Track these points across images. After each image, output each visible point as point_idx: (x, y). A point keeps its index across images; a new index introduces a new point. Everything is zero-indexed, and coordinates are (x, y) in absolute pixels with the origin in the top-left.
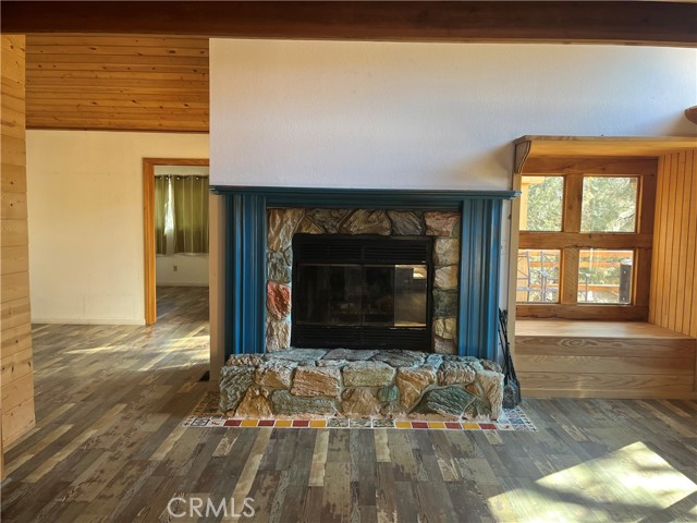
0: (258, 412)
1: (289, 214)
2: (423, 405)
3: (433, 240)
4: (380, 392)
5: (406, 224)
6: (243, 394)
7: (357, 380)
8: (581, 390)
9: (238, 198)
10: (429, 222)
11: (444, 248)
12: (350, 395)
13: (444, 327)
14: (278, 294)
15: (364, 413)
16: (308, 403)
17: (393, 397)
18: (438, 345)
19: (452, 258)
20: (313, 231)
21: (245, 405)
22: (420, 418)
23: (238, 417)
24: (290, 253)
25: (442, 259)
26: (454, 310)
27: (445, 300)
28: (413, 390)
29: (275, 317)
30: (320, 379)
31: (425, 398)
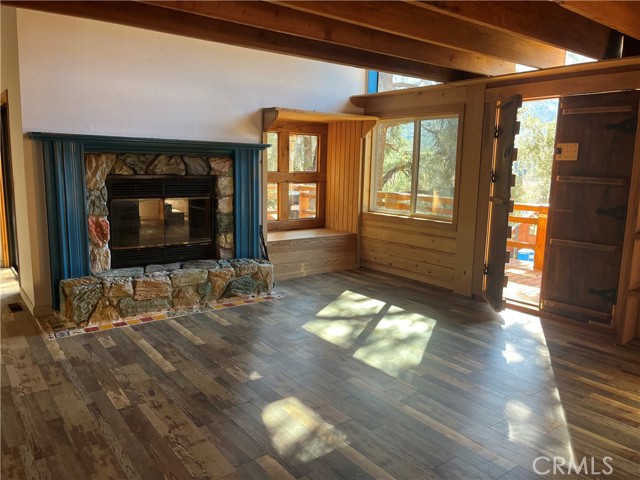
0: (108, 318)
1: (103, 158)
2: (228, 292)
3: (214, 179)
4: (198, 288)
5: (197, 167)
6: (95, 307)
7: (182, 282)
8: (304, 271)
9: (58, 145)
10: (213, 165)
11: (224, 184)
12: (178, 293)
13: (225, 240)
14: (98, 225)
15: (189, 305)
16: (148, 304)
17: (208, 290)
18: (222, 253)
19: (229, 191)
20: (126, 172)
21: (97, 314)
22: (226, 301)
23: (91, 325)
24: (105, 191)
25: (222, 192)
26: (233, 227)
27: (225, 222)
28: (221, 283)
30: (156, 285)
31: (229, 287)
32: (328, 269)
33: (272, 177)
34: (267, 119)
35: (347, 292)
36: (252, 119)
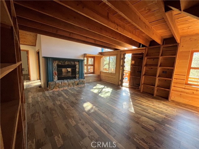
0: (57, 89)
1: (56, 61)
2: (78, 84)
3: (76, 65)
4: (73, 84)
5: (73, 63)
6: (54, 87)
7: (70, 83)
8: (91, 81)
9: (48, 59)
10: (75, 63)
11: (77, 66)
12: (69, 84)
13: (77, 76)
14: (55, 73)
15: (71, 86)
16: (64, 86)
17: (74, 84)
18: (77, 78)
19: (78, 67)
20: (60, 64)
21: (55, 88)
22: (77, 86)
23: (54, 90)
24: (56, 67)
25: (77, 67)
26: (79, 73)
27: (77, 72)
28: (77, 83)
29: (55, 76)
30: (65, 83)
31: (78, 83)
32: (95, 81)
33: (85, 65)
34: (85, 55)
35: (98, 84)
36: (82, 55)
